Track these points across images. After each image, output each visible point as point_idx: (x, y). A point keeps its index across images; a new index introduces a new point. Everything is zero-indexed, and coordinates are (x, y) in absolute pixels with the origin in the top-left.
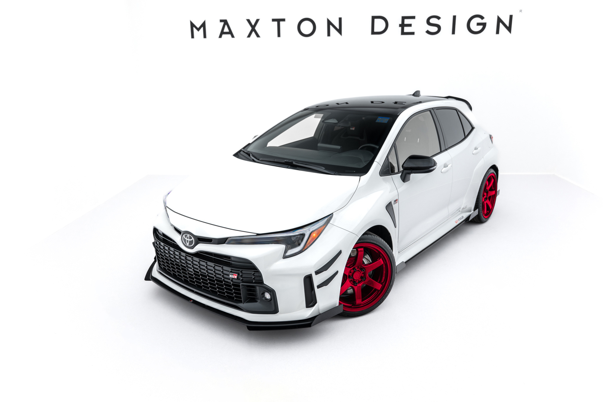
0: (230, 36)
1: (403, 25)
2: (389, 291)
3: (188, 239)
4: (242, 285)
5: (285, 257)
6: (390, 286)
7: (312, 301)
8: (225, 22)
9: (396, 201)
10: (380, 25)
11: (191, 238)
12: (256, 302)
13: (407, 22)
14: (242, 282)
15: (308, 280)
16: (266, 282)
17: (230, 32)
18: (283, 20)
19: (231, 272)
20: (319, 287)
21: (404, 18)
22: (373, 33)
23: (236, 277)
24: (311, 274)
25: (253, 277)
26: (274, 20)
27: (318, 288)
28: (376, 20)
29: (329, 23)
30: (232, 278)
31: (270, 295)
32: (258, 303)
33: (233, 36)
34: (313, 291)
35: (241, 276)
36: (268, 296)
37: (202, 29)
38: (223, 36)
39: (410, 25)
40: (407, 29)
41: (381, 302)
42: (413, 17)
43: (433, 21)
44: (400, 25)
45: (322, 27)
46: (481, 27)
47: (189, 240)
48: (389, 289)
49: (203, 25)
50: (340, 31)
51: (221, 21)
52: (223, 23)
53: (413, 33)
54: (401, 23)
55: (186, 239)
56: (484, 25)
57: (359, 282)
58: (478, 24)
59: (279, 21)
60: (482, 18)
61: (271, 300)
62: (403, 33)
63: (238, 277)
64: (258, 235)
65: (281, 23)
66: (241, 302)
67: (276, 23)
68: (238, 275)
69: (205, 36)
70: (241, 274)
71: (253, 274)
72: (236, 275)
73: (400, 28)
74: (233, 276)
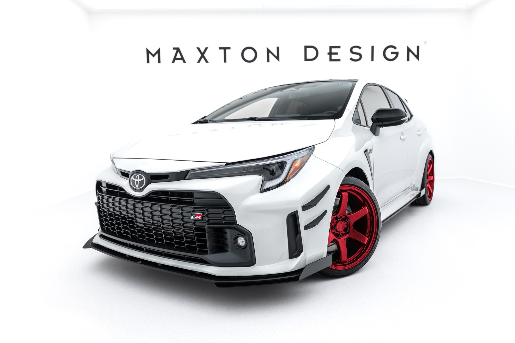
0: (182, 61)
1: (330, 54)
2: (375, 246)
3: (137, 180)
4: (209, 227)
5: (263, 191)
6: (377, 240)
7: (297, 250)
8: (178, 50)
9: (371, 150)
10: (311, 53)
11: (141, 177)
12: (227, 251)
13: (334, 50)
14: (208, 224)
15: (291, 219)
16: (239, 221)
17: (182, 58)
18: (229, 48)
19: (193, 211)
20: (306, 227)
21: (331, 48)
22: (306, 59)
23: (200, 217)
24: (297, 211)
25: (223, 216)
26: (220, 48)
27: (305, 229)
28: (308, 49)
29: (269, 51)
30: (194, 220)
31: (246, 239)
32: (229, 252)
33: (184, 62)
34: (298, 235)
35: (207, 215)
36: (241, 241)
37: (157, 55)
38: (176, 61)
39: (336, 54)
40: (334, 57)
41: (366, 261)
42: (339, 47)
43: (355, 50)
44: (328, 54)
45: (262, 54)
46: (394, 55)
47: (139, 180)
48: (376, 244)
49: (158, 52)
50: (277, 57)
51: (174, 49)
52: (175, 51)
53: (339, 60)
54: (329, 52)
55: (136, 180)
56: (397, 54)
57: (343, 235)
58: (392, 53)
59: (225, 49)
60: (395, 48)
61: (245, 247)
62: (331, 60)
63: (202, 218)
64: (228, 164)
65: (227, 50)
66: (206, 252)
67: (223, 51)
68: (203, 214)
69: (159, 62)
70: (207, 213)
71: (223, 212)
72: (200, 215)
73: (329, 56)
74: (195, 217)
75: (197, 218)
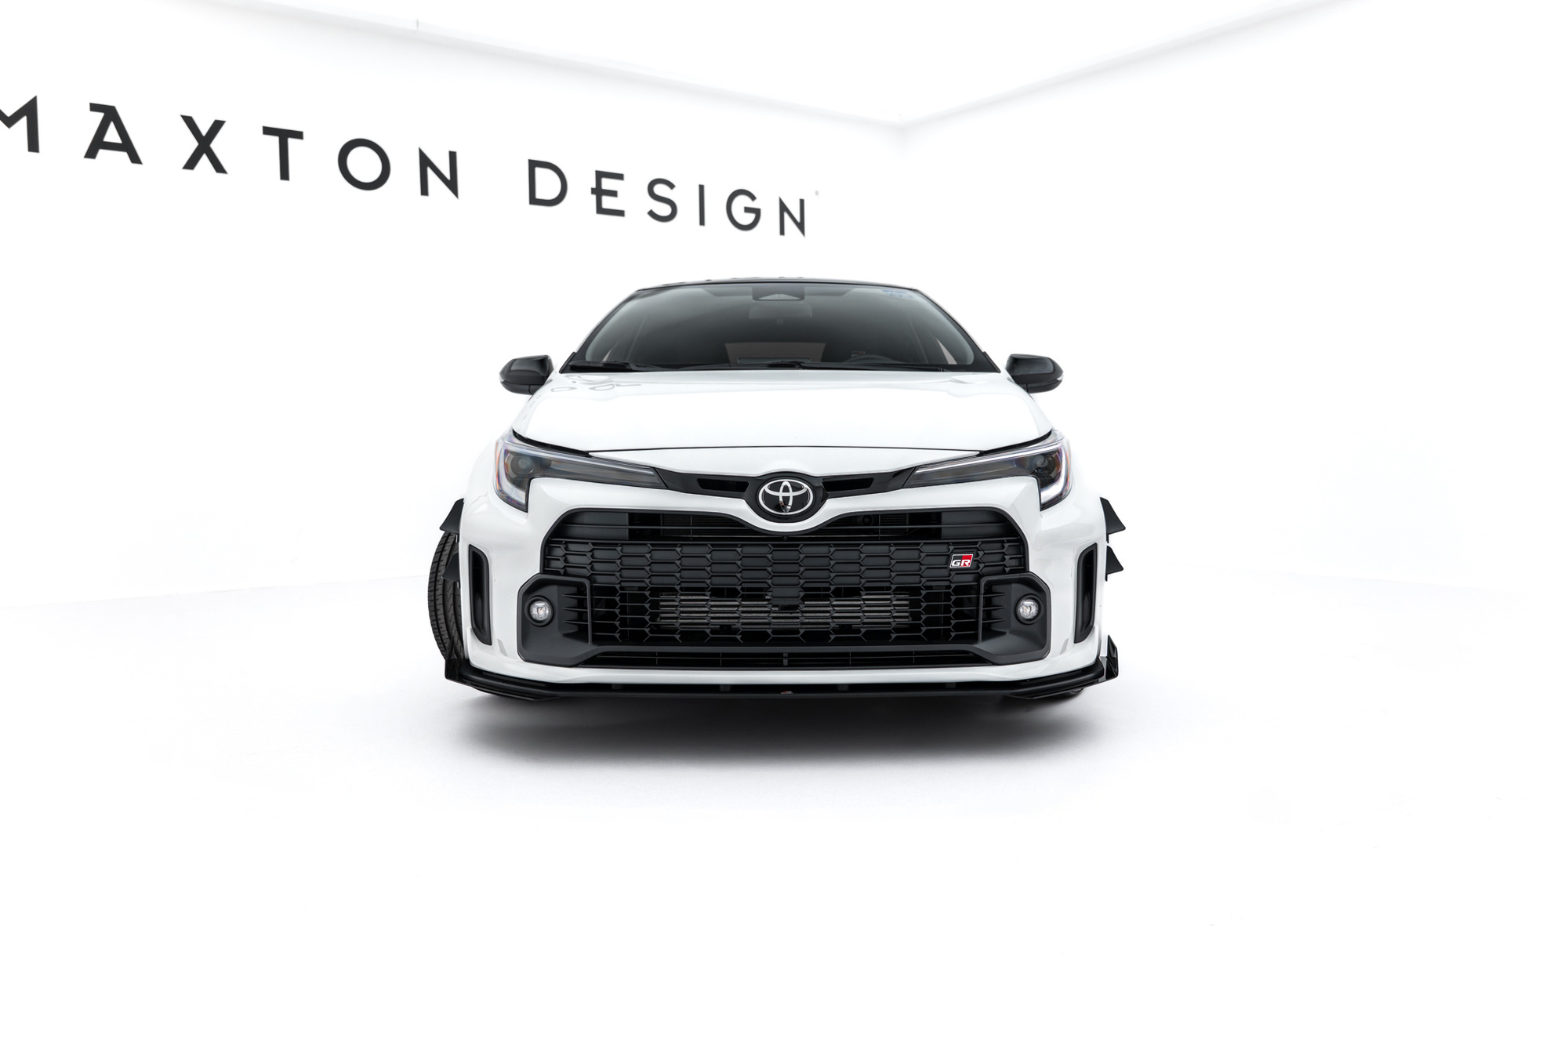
0: (124, 155)
1: (599, 192)
5: (1044, 506)
7: (1085, 627)
8: (110, 115)
10: (548, 183)
13: (607, 184)
14: (985, 576)
15: (1086, 560)
16: (1034, 567)
17: (126, 146)
18: (298, 135)
19: (957, 551)
21: (600, 175)
22: (534, 201)
23: (968, 563)
24: (1095, 544)
26: (268, 131)
27: (1103, 577)
28: (538, 171)
29: (425, 162)
30: (955, 570)
31: (1038, 604)
32: (1003, 635)
33: (135, 159)
35: (982, 558)
36: (1028, 609)
37: (24, 121)
38: (102, 153)
39: (613, 194)
40: (608, 202)
42: (620, 177)
43: (660, 190)
44: (593, 191)
45: (405, 170)
46: (751, 217)
47: (791, 494)
49: (30, 111)
50: (452, 184)
51: (95, 107)
52: (100, 116)
53: (621, 213)
54: (594, 186)
55: (781, 494)
56: (757, 213)
58: (748, 210)
59: (284, 136)
60: (753, 198)
61: (1034, 620)
62: (600, 210)
63: (973, 563)
64: (982, 454)
65: (292, 142)
67: (275, 140)
68: (975, 555)
69: (33, 145)
70: (981, 553)
71: (1007, 550)
72: (969, 558)
73: (594, 197)
74: (959, 563)
75: (962, 564)
